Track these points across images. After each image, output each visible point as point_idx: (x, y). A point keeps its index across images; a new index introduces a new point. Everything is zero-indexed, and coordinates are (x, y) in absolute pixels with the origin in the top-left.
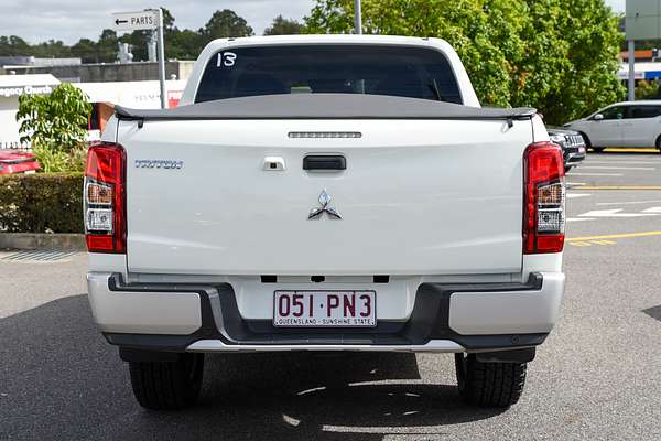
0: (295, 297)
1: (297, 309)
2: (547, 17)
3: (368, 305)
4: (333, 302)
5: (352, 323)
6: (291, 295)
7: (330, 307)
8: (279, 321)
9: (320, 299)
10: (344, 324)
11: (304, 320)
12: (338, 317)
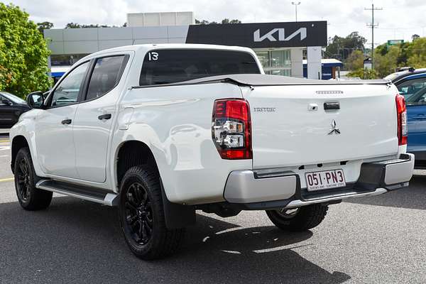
0: (314, 175)
1: (315, 181)
2: (13, 39)
3: (341, 176)
4: (328, 176)
5: (337, 186)
6: (311, 174)
7: (328, 179)
8: (310, 188)
9: (323, 175)
10: (334, 187)
11: (319, 187)
12: (332, 184)
